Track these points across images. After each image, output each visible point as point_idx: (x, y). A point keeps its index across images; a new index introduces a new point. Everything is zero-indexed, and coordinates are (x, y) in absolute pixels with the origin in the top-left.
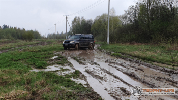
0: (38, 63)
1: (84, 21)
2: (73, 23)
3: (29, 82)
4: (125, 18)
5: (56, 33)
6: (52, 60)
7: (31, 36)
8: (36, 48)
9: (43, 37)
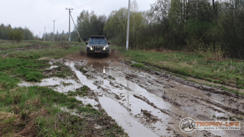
0: (30, 74)
1: (94, 17)
2: (79, 19)
3: (17, 101)
4: (151, 15)
5: (55, 33)
6: (50, 71)
7: (19, 36)
8: (27, 53)
9: (36, 38)
